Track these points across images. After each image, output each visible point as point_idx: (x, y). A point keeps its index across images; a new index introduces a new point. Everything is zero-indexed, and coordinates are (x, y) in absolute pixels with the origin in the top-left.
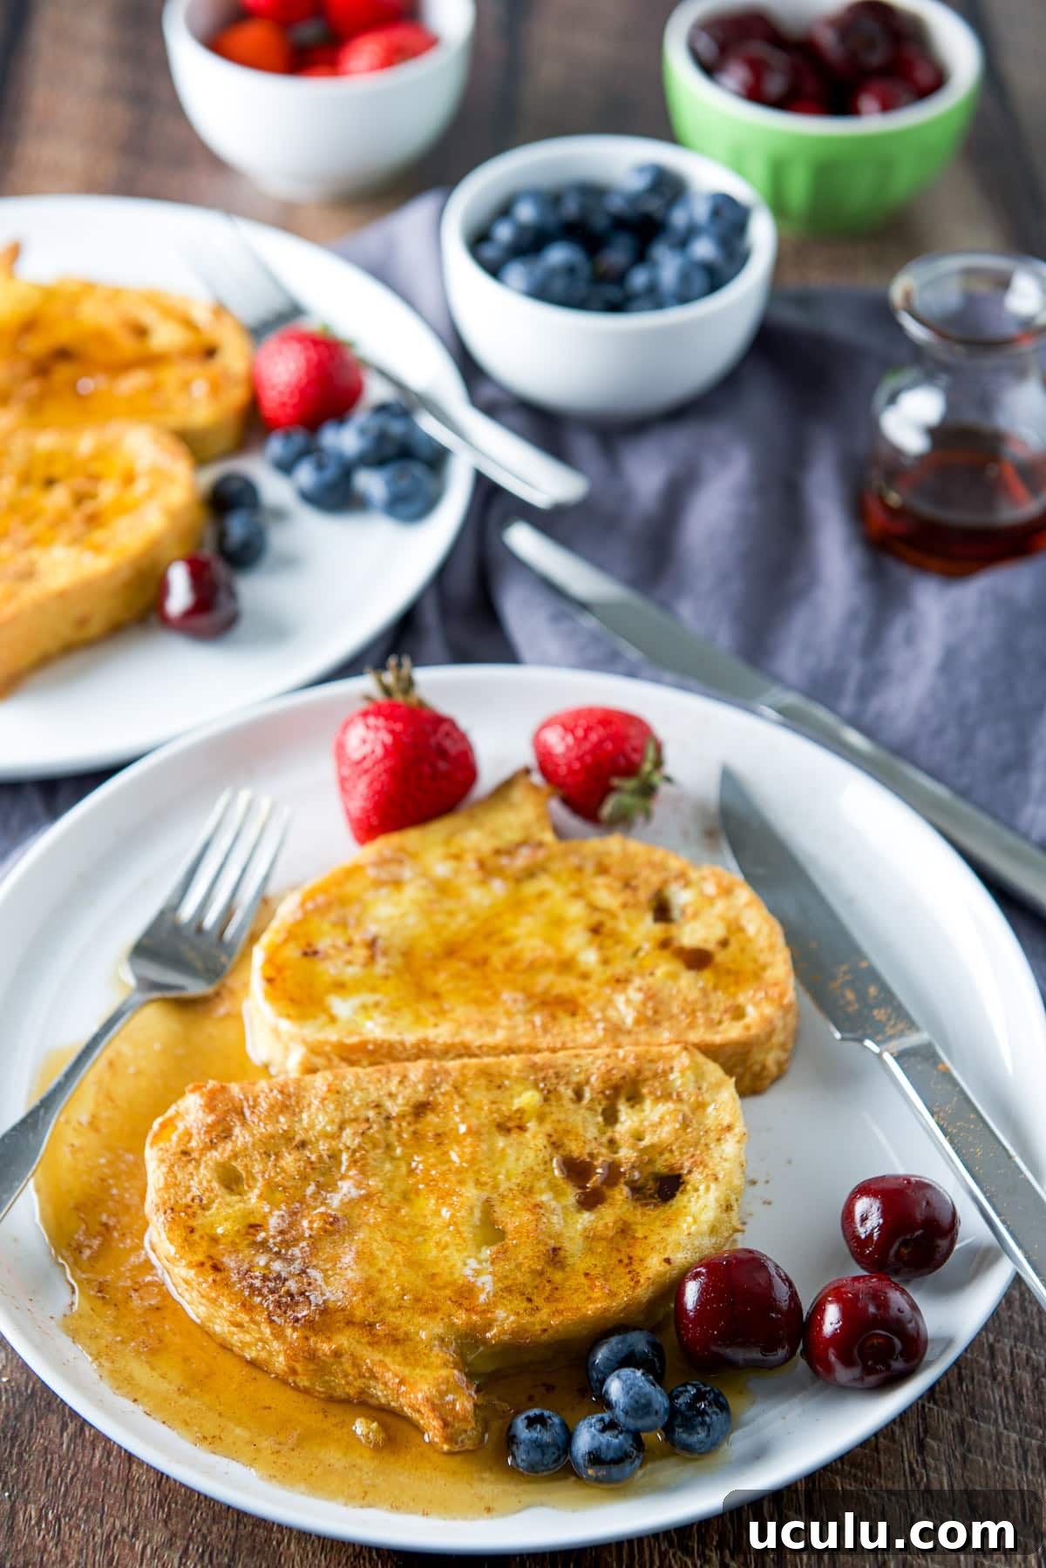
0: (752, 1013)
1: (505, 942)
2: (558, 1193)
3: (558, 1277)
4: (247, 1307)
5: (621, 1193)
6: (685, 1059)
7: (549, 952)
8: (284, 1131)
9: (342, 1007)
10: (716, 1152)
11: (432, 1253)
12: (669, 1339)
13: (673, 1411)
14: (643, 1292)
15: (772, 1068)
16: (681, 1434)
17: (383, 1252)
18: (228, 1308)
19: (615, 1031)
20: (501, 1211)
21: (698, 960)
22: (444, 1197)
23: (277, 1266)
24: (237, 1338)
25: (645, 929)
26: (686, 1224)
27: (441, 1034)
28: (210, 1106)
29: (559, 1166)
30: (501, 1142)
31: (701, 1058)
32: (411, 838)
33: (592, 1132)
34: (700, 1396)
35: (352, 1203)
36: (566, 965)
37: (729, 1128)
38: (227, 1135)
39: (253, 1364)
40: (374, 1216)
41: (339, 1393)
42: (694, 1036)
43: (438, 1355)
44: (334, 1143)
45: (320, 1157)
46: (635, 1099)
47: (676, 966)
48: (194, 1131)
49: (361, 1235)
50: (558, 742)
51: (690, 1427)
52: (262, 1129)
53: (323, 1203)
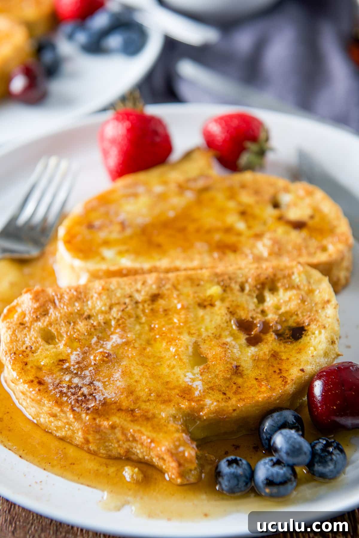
0: (331, 249)
1: (194, 220)
2: (235, 338)
3: (240, 381)
4: (58, 403)
5: (271, 337)
6: (301, 268)
7: (219, 224)
8: (78, 310)
9: (108, 253)
10: (322, 314)
11: (165, 371)
12: (306, 415)
13: (314, 453)
14: (290, 388)
15: (343, 281)
16: (318, 468)
17: (137, 371)
18: (48, 405)
19: (258, 259)
20: (204, 348)
21: (299, 225)
22: (171, 341)
23: (76, 380)
24: (53, 424)
25: (270, 212)
26: (310, 351)
27: (164, 263)
28: (36, 298)
29: (235, 324)
30: (201, 312)
31: (309, 269)
32: (142, 177)
33: (252, 306)
34: (328, 445)
35: (117, 347)
36: (229, 230)
37: (328, 302)
38: (46, 313)
39: (62, 439)
40: (131, 353)
41: (114, 453)
42: (303, 260)
43: (173, 426)
44: (107, 316)
45: (99, 324)
46: (273, 290)
47: (288, 228)
48: (27, 312)
49: (124, 363)
50: (216, 129)
51: (324, 462)
52: (65, 310)
53: (101, 347)
